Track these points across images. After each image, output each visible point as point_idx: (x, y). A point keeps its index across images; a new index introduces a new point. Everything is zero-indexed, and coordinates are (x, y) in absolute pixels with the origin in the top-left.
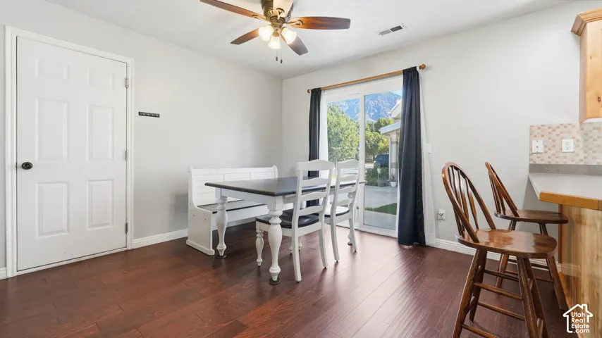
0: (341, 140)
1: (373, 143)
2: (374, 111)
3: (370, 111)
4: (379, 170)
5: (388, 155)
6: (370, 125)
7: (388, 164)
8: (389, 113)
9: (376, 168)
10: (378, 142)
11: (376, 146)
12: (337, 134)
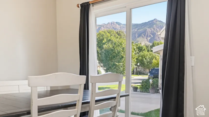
0: (123, 57)
1: (149, 60)
2: (150, 36)
3: (147, 36)
4: (151, 81)
5: (159, 69)
6: (147, 47)
7: (158, 75)
8: (159, 33)
9: (149, 79)
10: (152, 60)
11: (151, 63)
12: (119, 52)
